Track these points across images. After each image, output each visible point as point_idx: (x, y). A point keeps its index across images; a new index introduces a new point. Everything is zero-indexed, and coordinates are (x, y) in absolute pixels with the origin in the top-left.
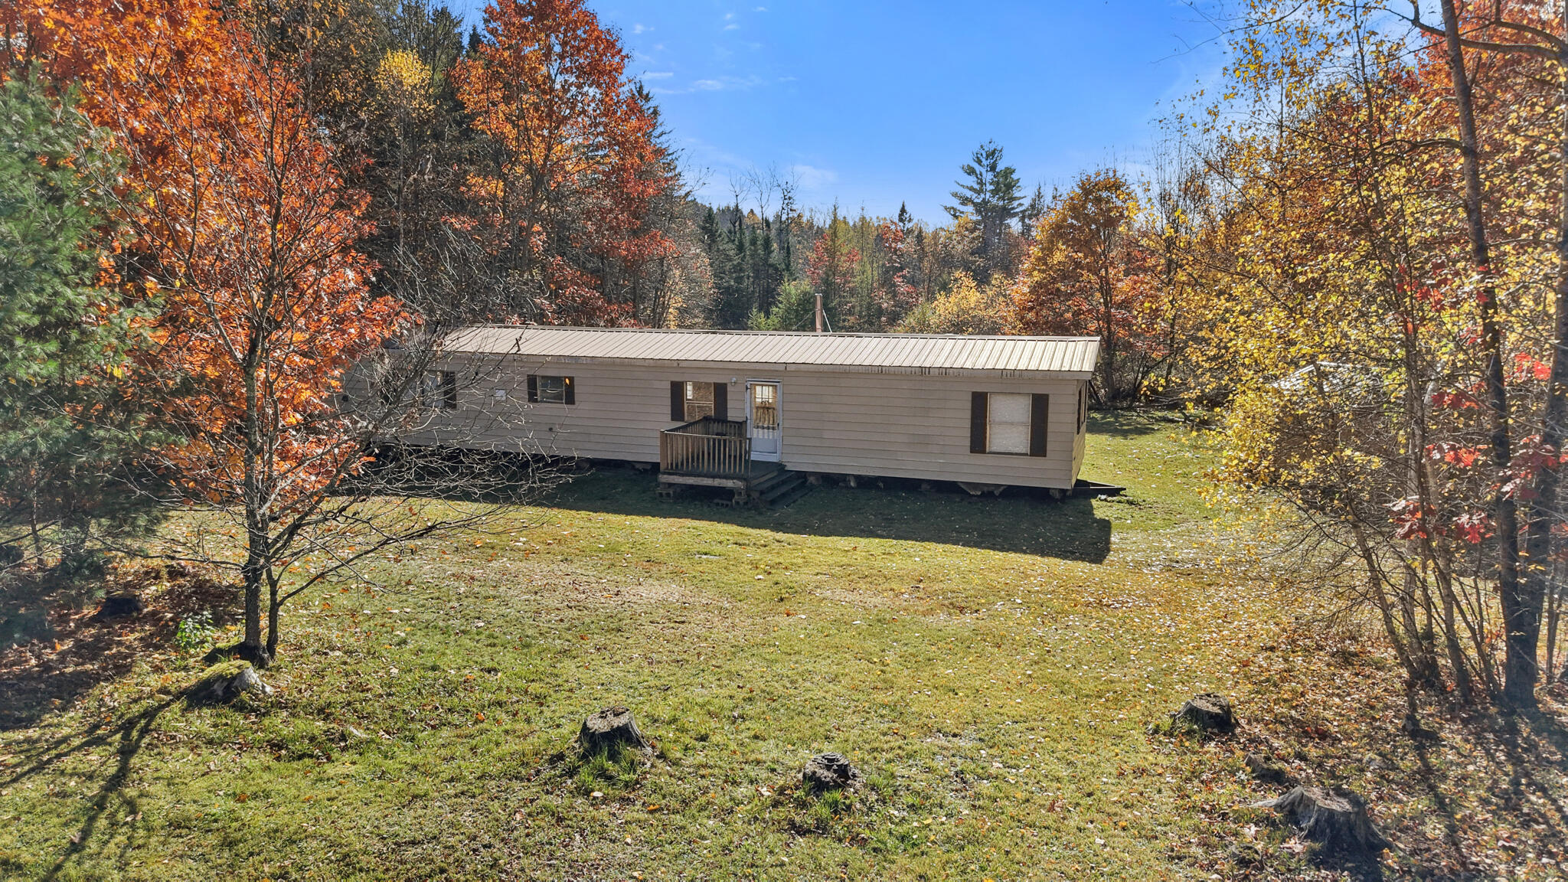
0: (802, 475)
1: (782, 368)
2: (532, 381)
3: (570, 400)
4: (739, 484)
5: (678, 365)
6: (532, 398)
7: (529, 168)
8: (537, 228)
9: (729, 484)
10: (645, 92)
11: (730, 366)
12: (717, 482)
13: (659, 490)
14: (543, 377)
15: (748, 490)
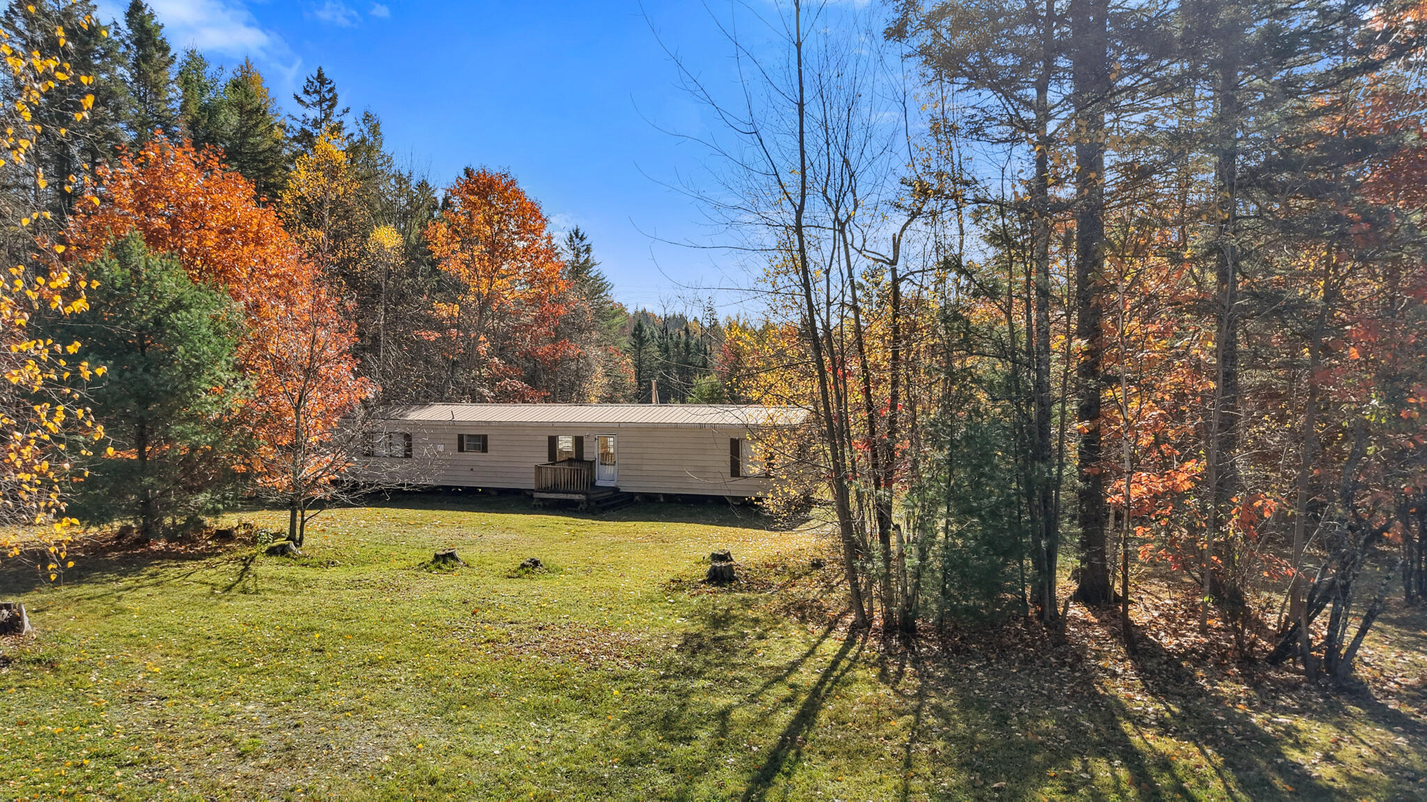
0: (632, 495)
1: (617, 425)
2: (461, 437)
3: (485, 449)
4: (583, 497)
5: (552, 425)
6: (461, 449)
7: (478, 295)
8: (482, 338)
9: (576, 497)
10: (580, 235)
11: (585, 425)
12: (569, 496)
13: (534, 503)
14: (469, 435)
15: (588, 501)
